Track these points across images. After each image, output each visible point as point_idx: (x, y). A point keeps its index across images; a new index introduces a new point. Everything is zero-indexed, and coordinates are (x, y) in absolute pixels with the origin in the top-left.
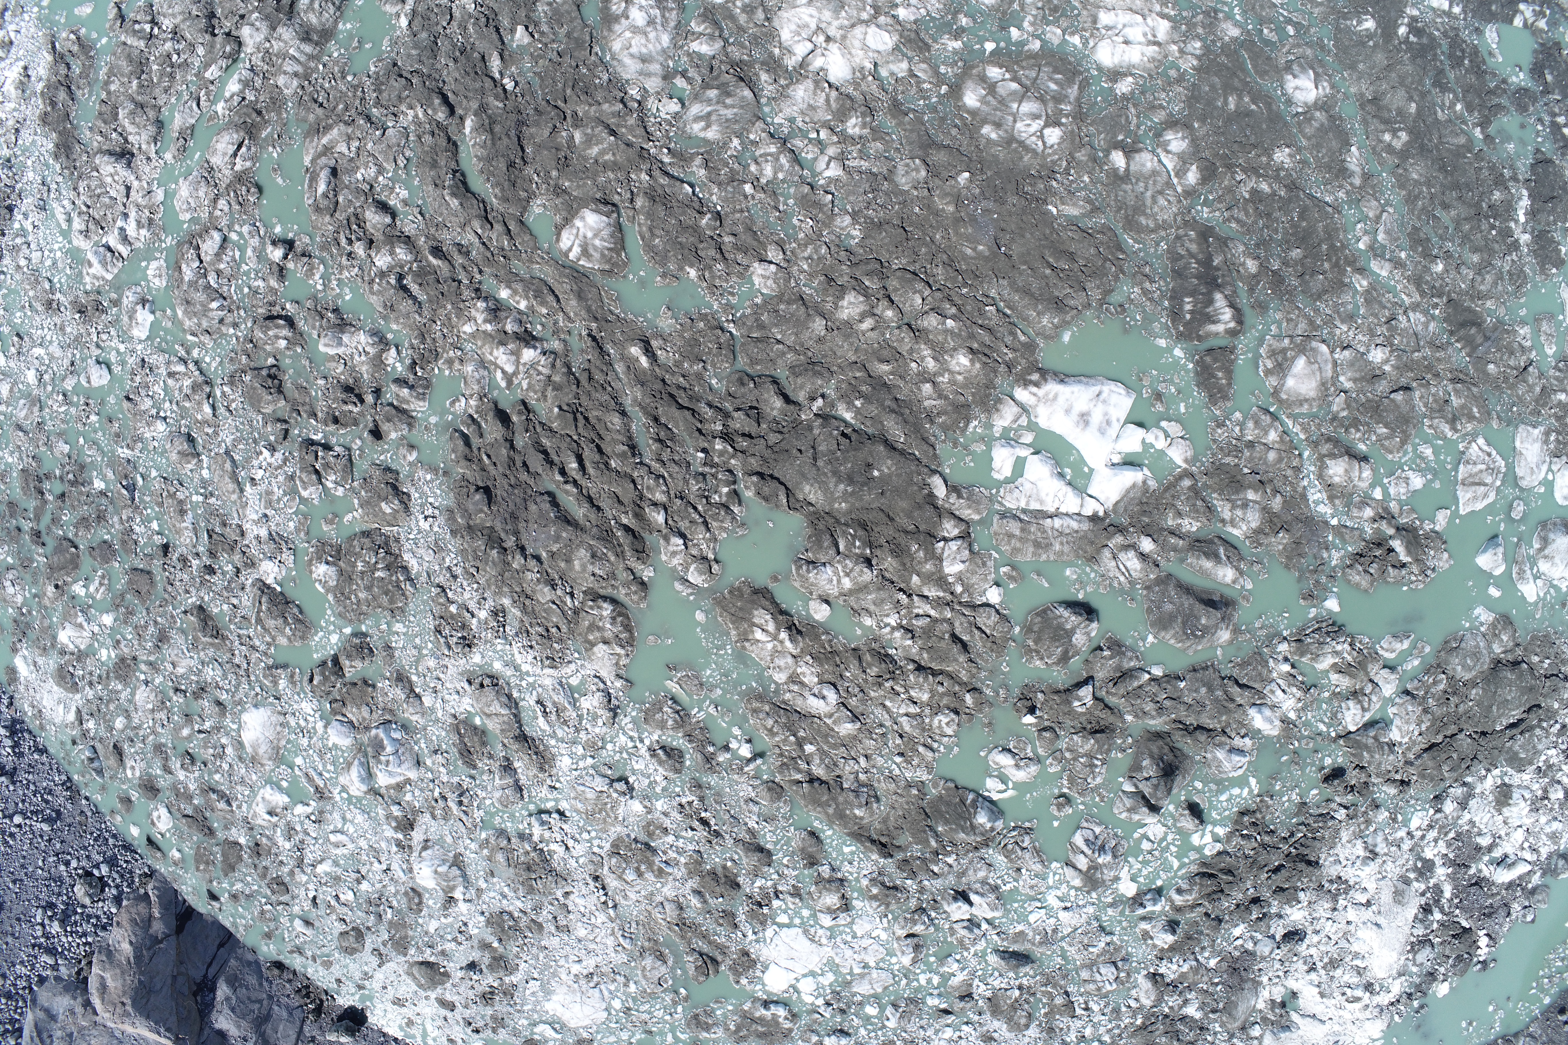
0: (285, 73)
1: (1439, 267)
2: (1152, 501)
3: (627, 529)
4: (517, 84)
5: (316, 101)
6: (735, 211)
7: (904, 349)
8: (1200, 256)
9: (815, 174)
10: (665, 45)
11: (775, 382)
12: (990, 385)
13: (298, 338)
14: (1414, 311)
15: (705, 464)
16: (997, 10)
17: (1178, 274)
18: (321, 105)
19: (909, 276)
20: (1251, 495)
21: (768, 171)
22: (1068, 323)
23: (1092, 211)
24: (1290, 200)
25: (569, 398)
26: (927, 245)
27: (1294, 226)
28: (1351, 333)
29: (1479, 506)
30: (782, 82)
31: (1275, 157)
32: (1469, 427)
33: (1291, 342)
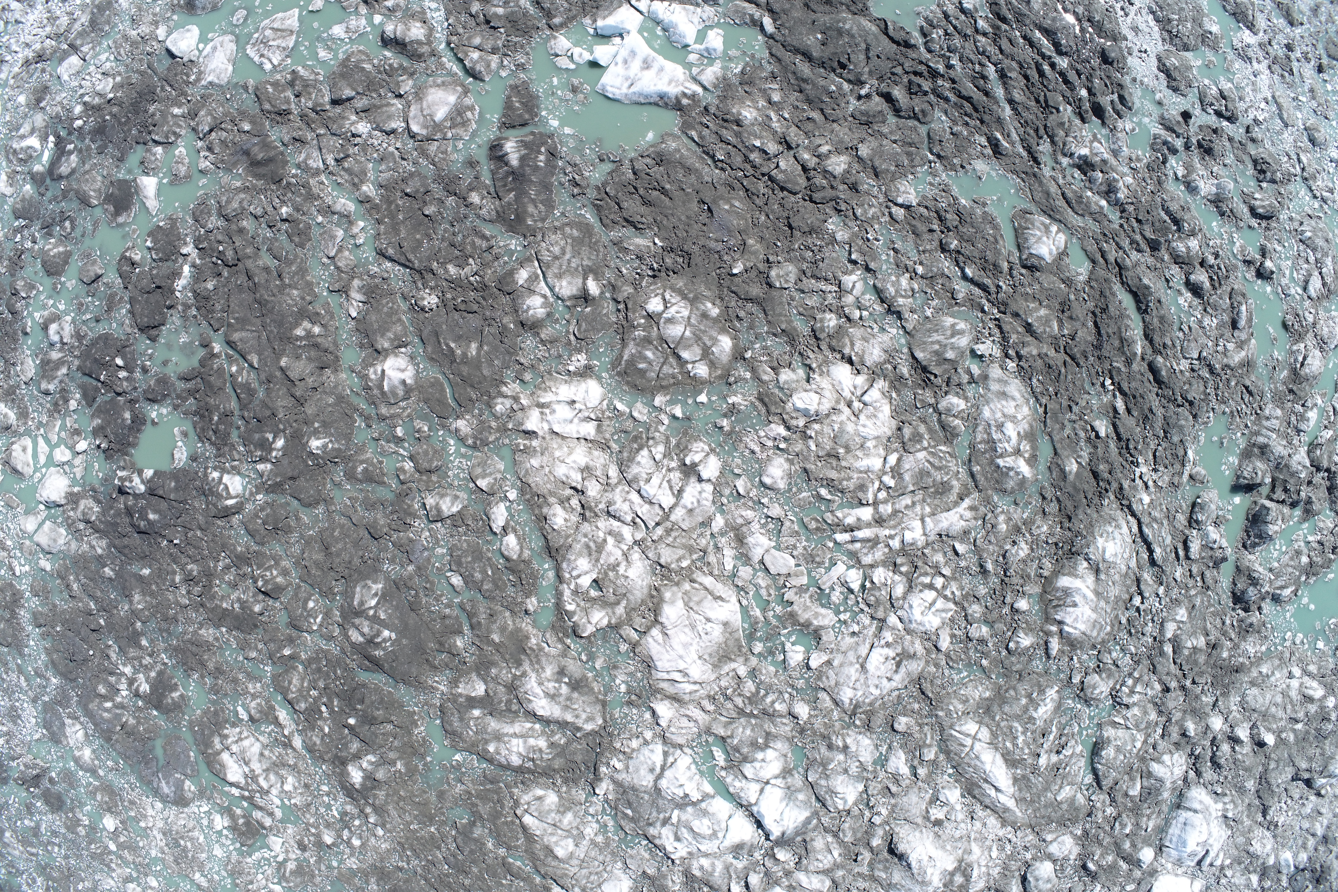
0: (1277, 418)
1: (284, 210)
2: (588, 8)
3: (1004, 20)
4: (1103, 385)
5: (1250, 393)
6: (930, 252)
7: (794, 128)
8: (526, 200)
9: (864, 280)
10: (986, 407)
11: (897, 112)
12: (723, 98)
13: (1246, 198)
14: (318, 169)
15: (949, 58)
16: (692, 436)
17: (546, 187)
18: (1247, 388)
19: (789, 186)
20: (500, 11)
21: (904, 281)
22: (652, 146)
23: (621, 242)
24: (429, 259)
25: (1051, 117)
26: (773, 211)
27: (428, 236)
28: (385, 145)
29: (280, 15)
30: (889, 367)
31: (436, 300)
32: (278, 77)
33: (445, 134)
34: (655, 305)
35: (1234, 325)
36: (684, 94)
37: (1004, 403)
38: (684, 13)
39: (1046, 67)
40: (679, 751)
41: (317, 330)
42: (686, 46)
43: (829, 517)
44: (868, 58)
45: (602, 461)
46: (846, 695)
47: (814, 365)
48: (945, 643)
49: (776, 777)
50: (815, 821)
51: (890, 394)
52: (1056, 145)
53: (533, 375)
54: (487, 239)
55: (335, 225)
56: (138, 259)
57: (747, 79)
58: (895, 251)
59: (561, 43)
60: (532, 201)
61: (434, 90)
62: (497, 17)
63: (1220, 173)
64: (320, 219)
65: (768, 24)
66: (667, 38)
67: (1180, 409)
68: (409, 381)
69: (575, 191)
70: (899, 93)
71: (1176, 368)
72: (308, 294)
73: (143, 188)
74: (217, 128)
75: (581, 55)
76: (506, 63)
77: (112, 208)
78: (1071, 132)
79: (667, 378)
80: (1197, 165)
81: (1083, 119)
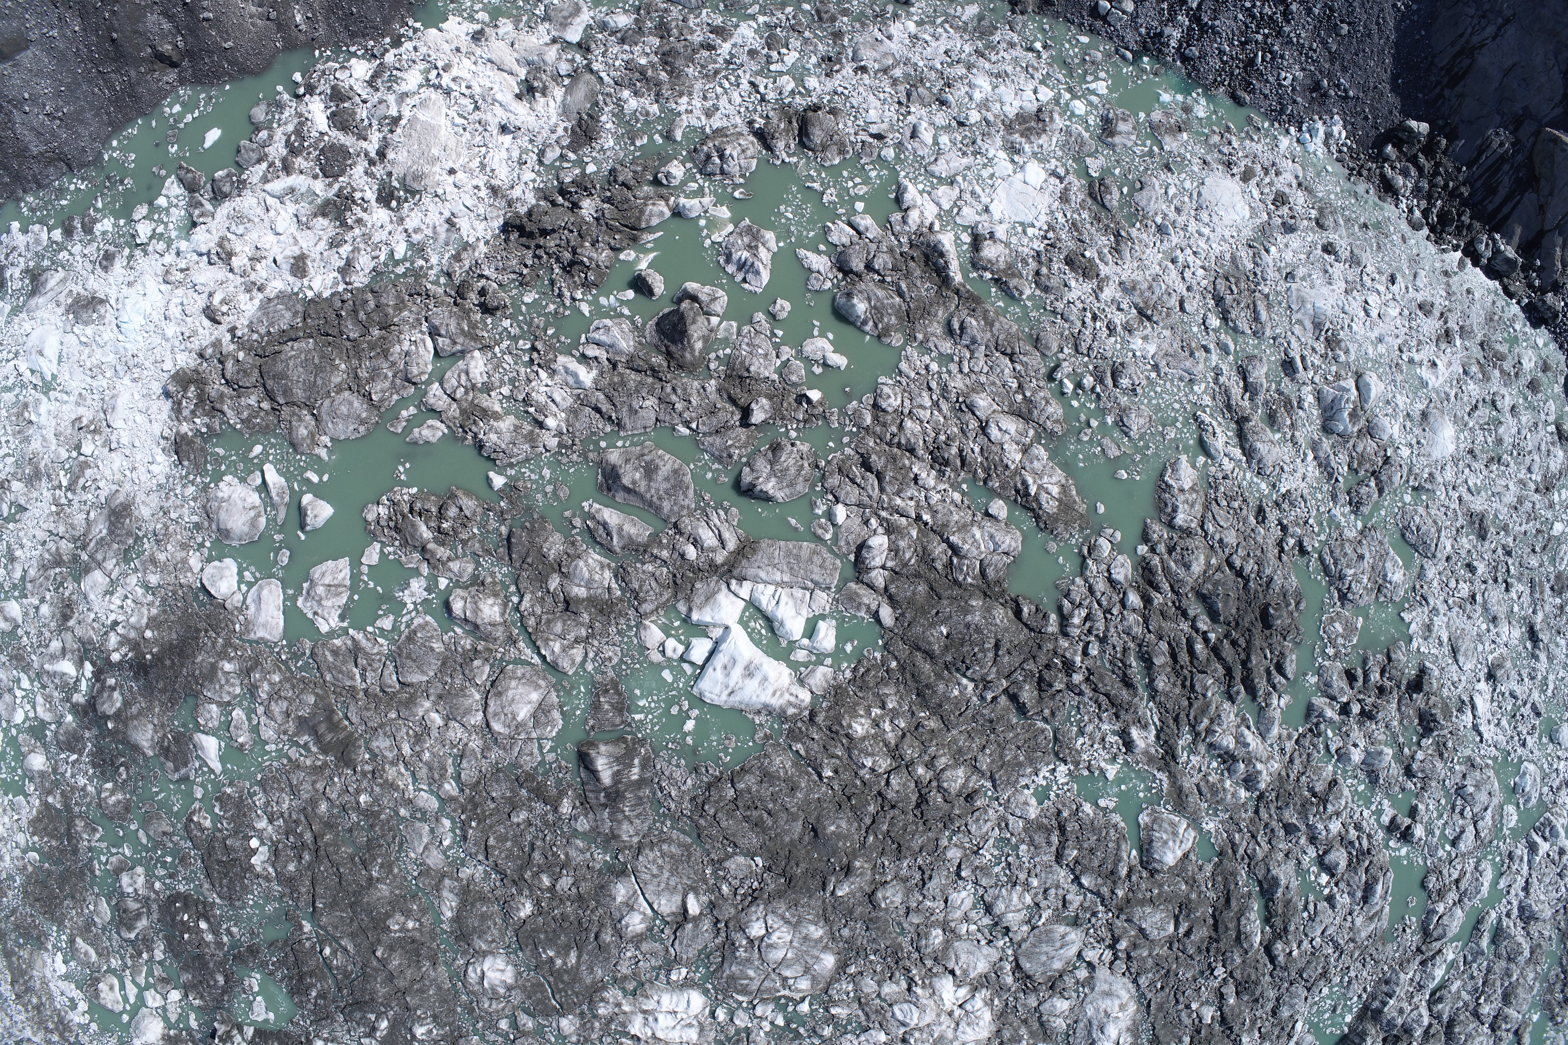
1: (362, 799)
2: (681, 590)
11: (1024, 714)
14: (393, 757)
17: (641, 800)
20: (581, 592)
21: (1015, 898)
22: (754, 758)
25: (1197, 705)
29: (329, 565)
30: (994, 976)
32: (337, 643)
33: (530, 734)
34: (756, 929)
35: (1365, 899)
36: (790, 704)
37: (1109, 1002)
38: (791, 603)
39: (1199, 644)
41: (410, 924)
42: (793, 642)
44: (996, 655)
47: (917, 980)
51: (992, 1000)
52: (1197, 734)
53: (635, 983)
54: (582, 852)
55: (419, 820)
56: (208, 823)
57: (859, 681)
58: (1009, 865)
59: (653, 634)
60: (626, 817)
61: (513, 683)
62: (579, 601)
63: (1382, 737)
64: (403, 812)
65: (887, 614)
66: (771, 629)
67: (1293, 988)
68: (510, 981)
69: (673, 806)
70: (1028, 694)
71: (1295, 953)
72: (397, 887)
73: (202, 748)
74: (275, 695)
75: (675, 650)
76: (591, 655)
77: (170, 765)
78: (1216, 719)
79: (768, 990)
80: (1357, 735)
81: (1231, 699)
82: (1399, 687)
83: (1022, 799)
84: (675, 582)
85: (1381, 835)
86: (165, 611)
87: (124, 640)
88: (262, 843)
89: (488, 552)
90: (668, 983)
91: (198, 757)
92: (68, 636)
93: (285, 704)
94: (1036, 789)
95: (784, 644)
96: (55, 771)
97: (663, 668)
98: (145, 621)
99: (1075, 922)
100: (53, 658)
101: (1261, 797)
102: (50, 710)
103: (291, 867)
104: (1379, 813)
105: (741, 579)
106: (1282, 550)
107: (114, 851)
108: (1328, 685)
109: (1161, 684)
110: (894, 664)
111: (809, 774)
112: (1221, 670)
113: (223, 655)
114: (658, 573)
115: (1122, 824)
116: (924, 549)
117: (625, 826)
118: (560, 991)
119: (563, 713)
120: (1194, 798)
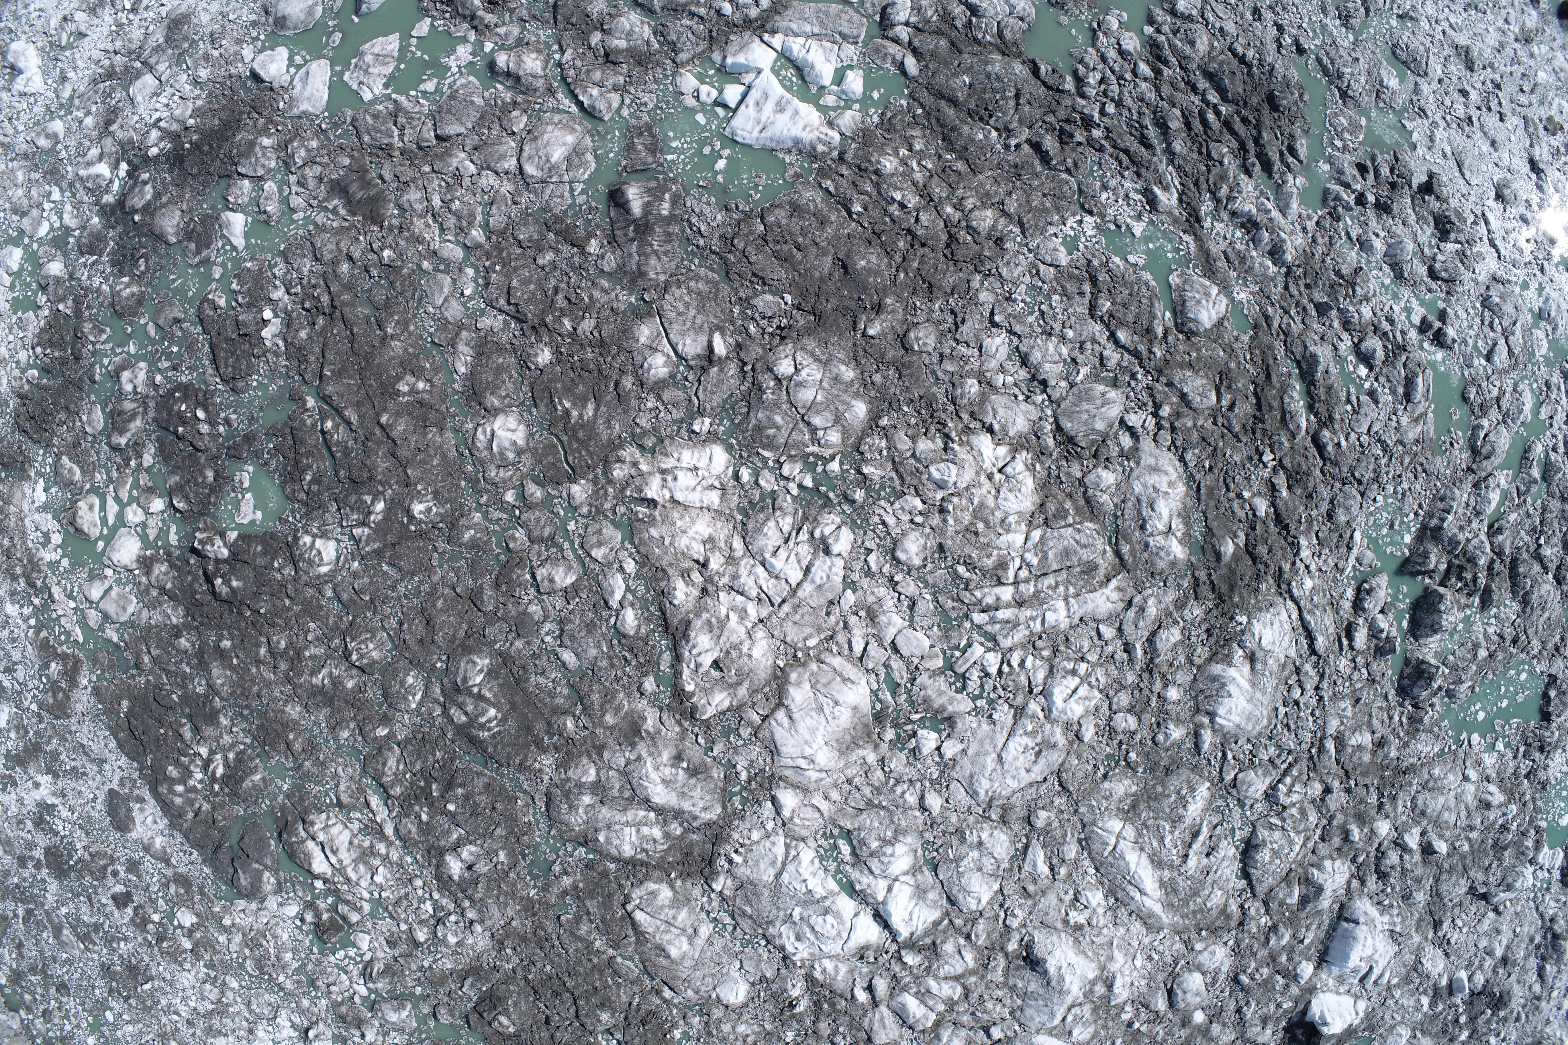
0: (1454, 499)
1: (386, 254)
2: (717, 43)
3: (1166, 63)
4: (1263, 460)
5: (1425, 472)
6: (1080, 314)
7: (936, 179)
8: (649, 251)
9: (1008, 343)
10: (1137, 482)
11: (1047, 163)
12: (861, 145)
13: (1427, 260)
14: (423, 210)
15: (1105, 104)
16: (822, 508)
18: (1421, 466)
19: (930, 241)
20: (621, 44)
21: (1051, 346)
23: (749, 298)
24: (543, 312)
25: (1215, 170)
28: (496, 187)
29: (379, 40)
30: (1033, 437)
31: (550, 356)
32: (379, 107)
33: (562, 177)
34: (785, 367)
35: (1408, 397)
36: (820, 140)
37: (1156, 478)
38: (820, 51)
39: (1211, 116)
40: (802, 845)
41: (421, 385)
42: (823, 88)
43: (966, 597)
44: (1018, 104)
45: (726, 531)
46: (983, 787)
47: (953, 434)
48: (1088, 733)
49: (906, 873)
50: (946, 922)
51: (1034, 466)
52: (1218, 201)
53: (654, 439)
54: (606, 292)
55: (442, 272)
56: (222, 302)
57: (887, 125)
58: (1042, 313)
59: (688, 81)
60: (655, 252)
61: (550, 128)
62: (618, 51)
63: (1399, 232)
64: (426, 265)
65: (911, 65)
66: (802, 77)
67: (1347, 487)
68: (521, 443)
69: (702, 242)
70: (1050, 143)
71: (1343, 443)
72: (411, 345)
73: (229, 224)
74: (311, 162)
75: (709, 94)
76: (627, 101)
77: (192, 246)
78: (1235, 187)
79: (796, 445)
80: (1373, 223)
81: (1248, 173)
82: (1410, 187)
83: (1051, 246)
84: (711, 37)
85: (1413, 334)
86: (210, 102)
87: (167, 134)
88: (276, 316)
89: (534, 17)
90: (690, 439)
91: (223, 236)
92: (108, 142)
93: (320, 168)
94: (1064, 239)
95: (814, 89)
96: (71, 277)
97: (697, 112)
98: (189, 112)
99: (1115, 383)
100: (89, 164)
101: (1287, 274)
102: (76, 217)
103: (303, 334)
104: (1408, 310)
105: (774, 32)
106: (1280, 45)
107: (118, 350)
108: (1341, 172)
109: (1178, 146)
110: (919, 111)
111: (839, 211)
112: (1234, 144)
113: (264, 132)
114: (695, 27)
115: (1153, 283)
116: (944, 9)
117: (653, 261)
118: (573, 451)
119: (596, 157)
120: (1222, 264)
